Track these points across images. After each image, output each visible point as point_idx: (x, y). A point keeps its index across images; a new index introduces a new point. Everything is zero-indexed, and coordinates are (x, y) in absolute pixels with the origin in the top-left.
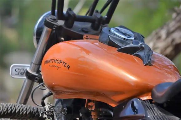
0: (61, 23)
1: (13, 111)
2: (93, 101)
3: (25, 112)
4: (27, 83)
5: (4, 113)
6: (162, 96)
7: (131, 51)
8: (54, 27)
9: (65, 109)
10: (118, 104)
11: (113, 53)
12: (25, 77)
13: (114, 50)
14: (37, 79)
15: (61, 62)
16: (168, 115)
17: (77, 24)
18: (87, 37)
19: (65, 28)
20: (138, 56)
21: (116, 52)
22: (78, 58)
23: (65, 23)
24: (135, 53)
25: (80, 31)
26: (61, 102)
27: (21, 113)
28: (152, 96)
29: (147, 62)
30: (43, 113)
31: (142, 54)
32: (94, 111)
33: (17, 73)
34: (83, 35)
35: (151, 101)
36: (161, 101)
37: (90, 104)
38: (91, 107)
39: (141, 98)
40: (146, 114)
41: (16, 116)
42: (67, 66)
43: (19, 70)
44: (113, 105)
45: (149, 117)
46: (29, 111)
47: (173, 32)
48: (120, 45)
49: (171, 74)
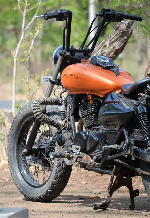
0: (68, 54)
1: (47, 101)
2: (90, 95)
3: (53, 101)
4: (50, 86)
5: (43, 102)
6: (127, 91)
7: (109, 68)
8: (65, 56)
9: (74, 99)
10: (104, 96)
11: (100, 69)
12: (49, 83)
13: (100, 68)
14: (56, 84)
15: (73, 75)
16: (130, 100)
17: (77, 54)
18: (83, 61)
19: (71, 56)
20: (112, 71)
21: (101, 69)
22: (79, 72)
23: (70, 54)
24: (111, 69)
25: (78, 58)
26: (71, 95)
27: (51, 102)
28: (121, 91)
29: (117, 74)
30: (62, 101)
31: (114, 69)
32: (91, 99)
33: (45, 81)
34: (81, 60)
35: (121, 93)
36: (127, 93)
37: (89, 96)
38: (90, 97)
39: (116, 92)
40: (119, 100)
41: (48, 104)
42: (76, 77)
43: (45, 79)
44: (102, 96)
45: (121, 101)
46: (55, 101)
47: (114, 42)
48: (103, 65)
49: (127, 78)
